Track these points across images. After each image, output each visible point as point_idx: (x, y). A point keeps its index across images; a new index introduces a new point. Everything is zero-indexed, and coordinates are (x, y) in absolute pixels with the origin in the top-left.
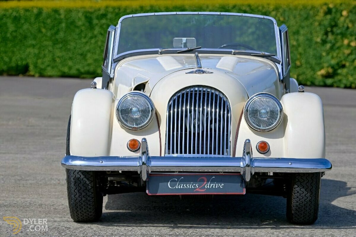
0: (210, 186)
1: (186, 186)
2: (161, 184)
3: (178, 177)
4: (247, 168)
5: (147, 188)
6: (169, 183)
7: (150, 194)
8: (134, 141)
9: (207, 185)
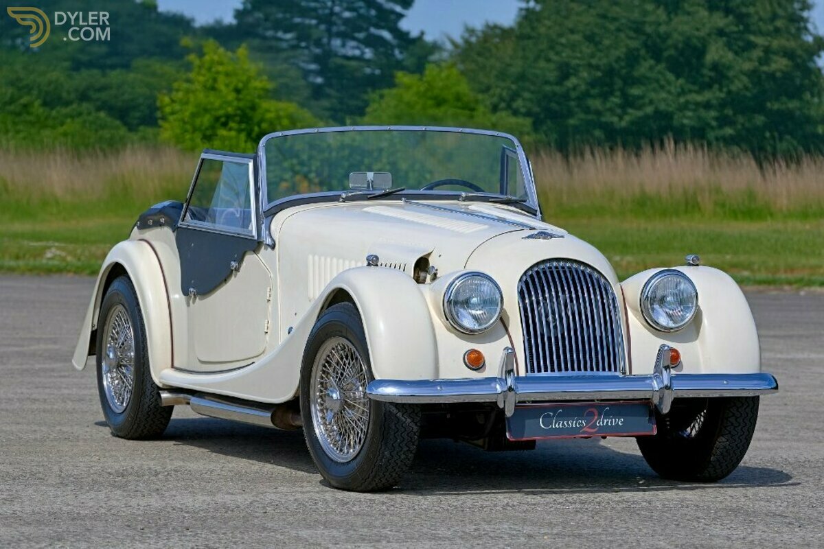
0: (603, 423)
1: (568, 424)
2: (527, 422)
3: (554, 409)
4: (667, 392)
5: (507, 430)
6: (541, 420)
7: (513, 440)
8: (473, 351)
9: (600, 421)
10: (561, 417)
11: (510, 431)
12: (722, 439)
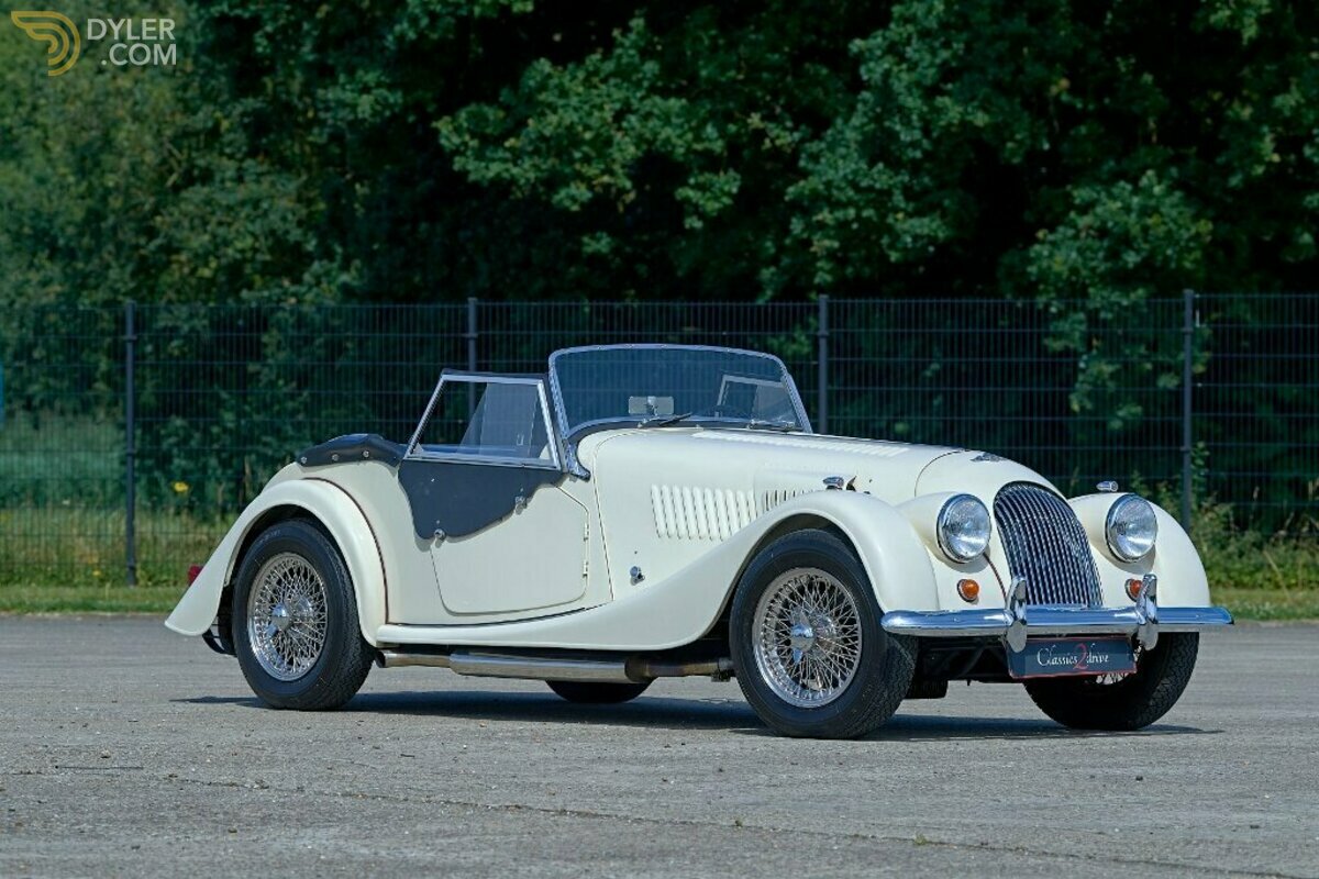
1: (1062, 660)
2: (1026, 659)
4: (1153, 626)
5: (1010, 667)
6: (1038, 656)
8: (965, 581)
10: (1056, 652)
11: (1012, 668)
12: (1165, 681)
